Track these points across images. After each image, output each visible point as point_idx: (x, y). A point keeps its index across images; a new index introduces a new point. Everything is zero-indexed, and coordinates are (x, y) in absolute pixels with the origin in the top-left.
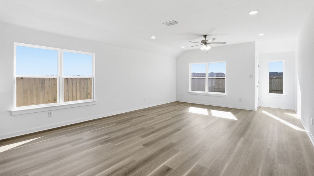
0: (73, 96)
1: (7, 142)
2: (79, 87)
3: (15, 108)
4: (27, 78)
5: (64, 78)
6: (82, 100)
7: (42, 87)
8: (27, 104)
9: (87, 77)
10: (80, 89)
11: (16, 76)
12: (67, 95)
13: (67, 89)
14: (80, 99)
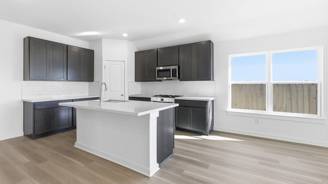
0: (298, 107)
1: (224, 134)
2: (307, 96)
3: (230, 109)
4: (248, 84)
5: (273, 84)
6: (312, 114)
7: (261, 93)
8: (248, 108)
9: (308, 81)
10: (309, 99)
11: (231, 82)
12: (290, 105)
13: (290, 98)
14: (310, 113)
